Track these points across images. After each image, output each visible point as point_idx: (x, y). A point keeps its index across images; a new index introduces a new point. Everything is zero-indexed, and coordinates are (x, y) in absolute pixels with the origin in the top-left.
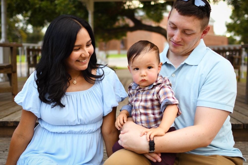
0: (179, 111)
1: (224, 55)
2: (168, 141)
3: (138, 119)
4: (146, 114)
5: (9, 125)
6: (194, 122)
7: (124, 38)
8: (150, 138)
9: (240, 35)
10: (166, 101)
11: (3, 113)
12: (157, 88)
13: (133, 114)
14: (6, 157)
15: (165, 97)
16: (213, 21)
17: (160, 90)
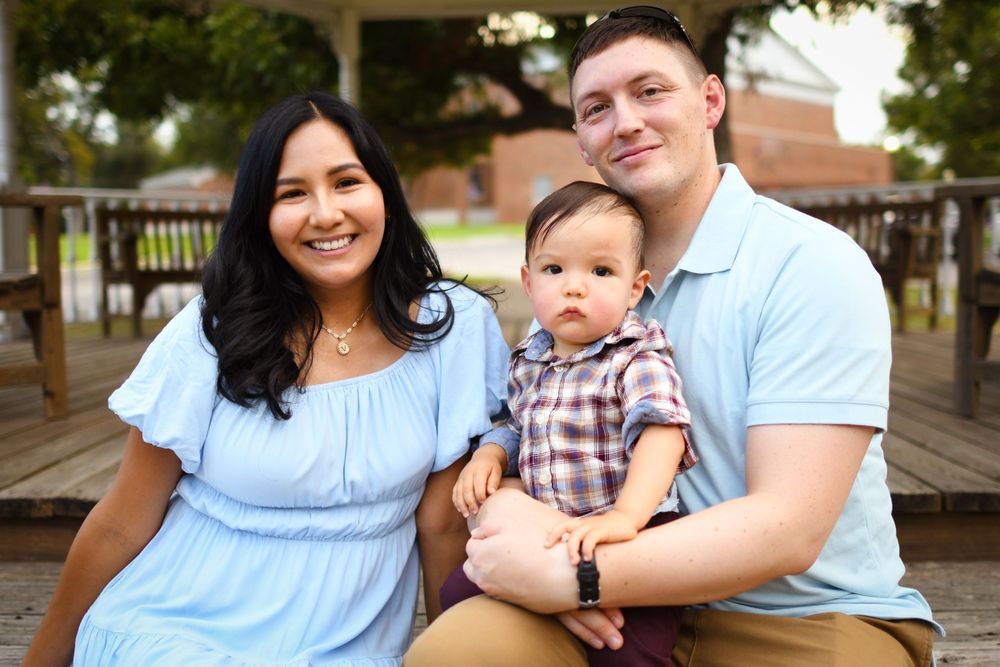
0: (687, 451)
1: (876, 221)
2: (651, 559)
3: (543, 476)
4: (573, 457)
5: (35, 514)
7: (481, 159)
8: (580, 552)
9: (939, 143)
10: (641, 410)
11: (11, 468)
12: (620, 358)
13: (523, 458)
14: (30, 637)
15: (642, 393)
16: (831, 89)
17: (629, 364)
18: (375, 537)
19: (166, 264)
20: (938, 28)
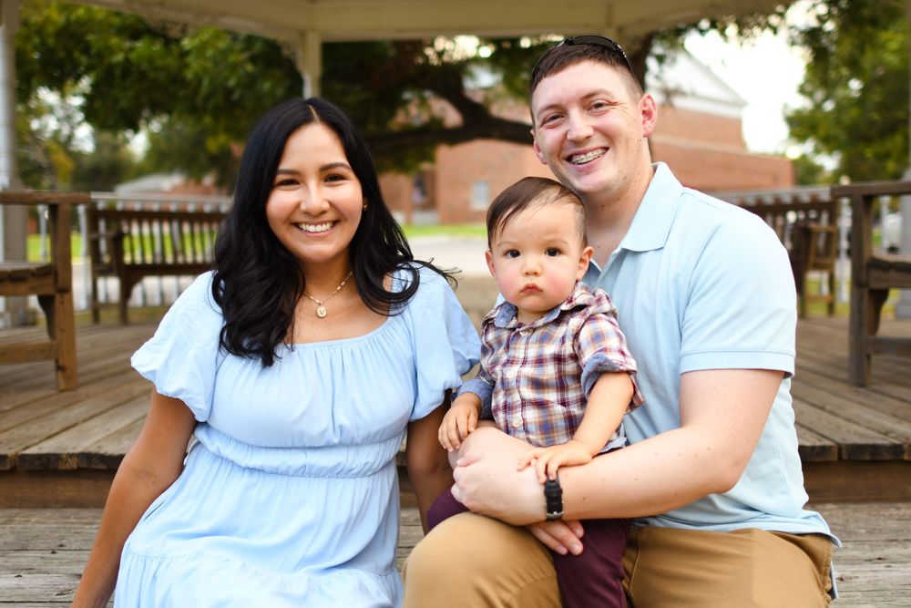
0: (635, 393)
1: (780, 221)
2: (603, 480)
3: (516, 420)
4: (541, 405)
5: (62, 466)
6: (680, 419)
7: (425, 166)
8: (546, 473)
9: (836, 152)
10: (597, 361)
11: (34, 429)
12: (575, 321)
13: (497, 406)
15: (595, 348)
16: (740, 104)
17: (583, 326)
18: (364, 476)
19: (149, 259)
20: (833, 49)
